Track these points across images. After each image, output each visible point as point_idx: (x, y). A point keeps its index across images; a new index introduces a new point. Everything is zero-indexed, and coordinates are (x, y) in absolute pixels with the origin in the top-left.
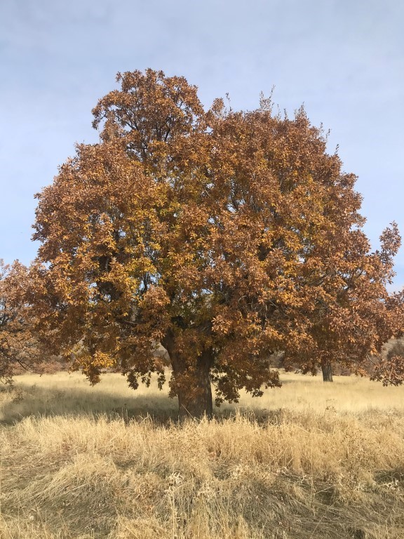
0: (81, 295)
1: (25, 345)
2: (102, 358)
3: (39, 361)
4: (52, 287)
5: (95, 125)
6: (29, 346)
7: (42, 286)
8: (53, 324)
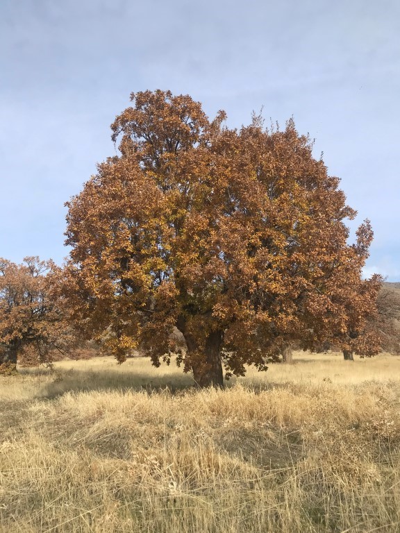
0: (106, 290)
1: (62, 333)
2: (127, 341)
3: (75, 346)
4: (83, 284)
5: (114, 138)
6: (66, 334)
7: (74, 283)
8: (85, 314)
